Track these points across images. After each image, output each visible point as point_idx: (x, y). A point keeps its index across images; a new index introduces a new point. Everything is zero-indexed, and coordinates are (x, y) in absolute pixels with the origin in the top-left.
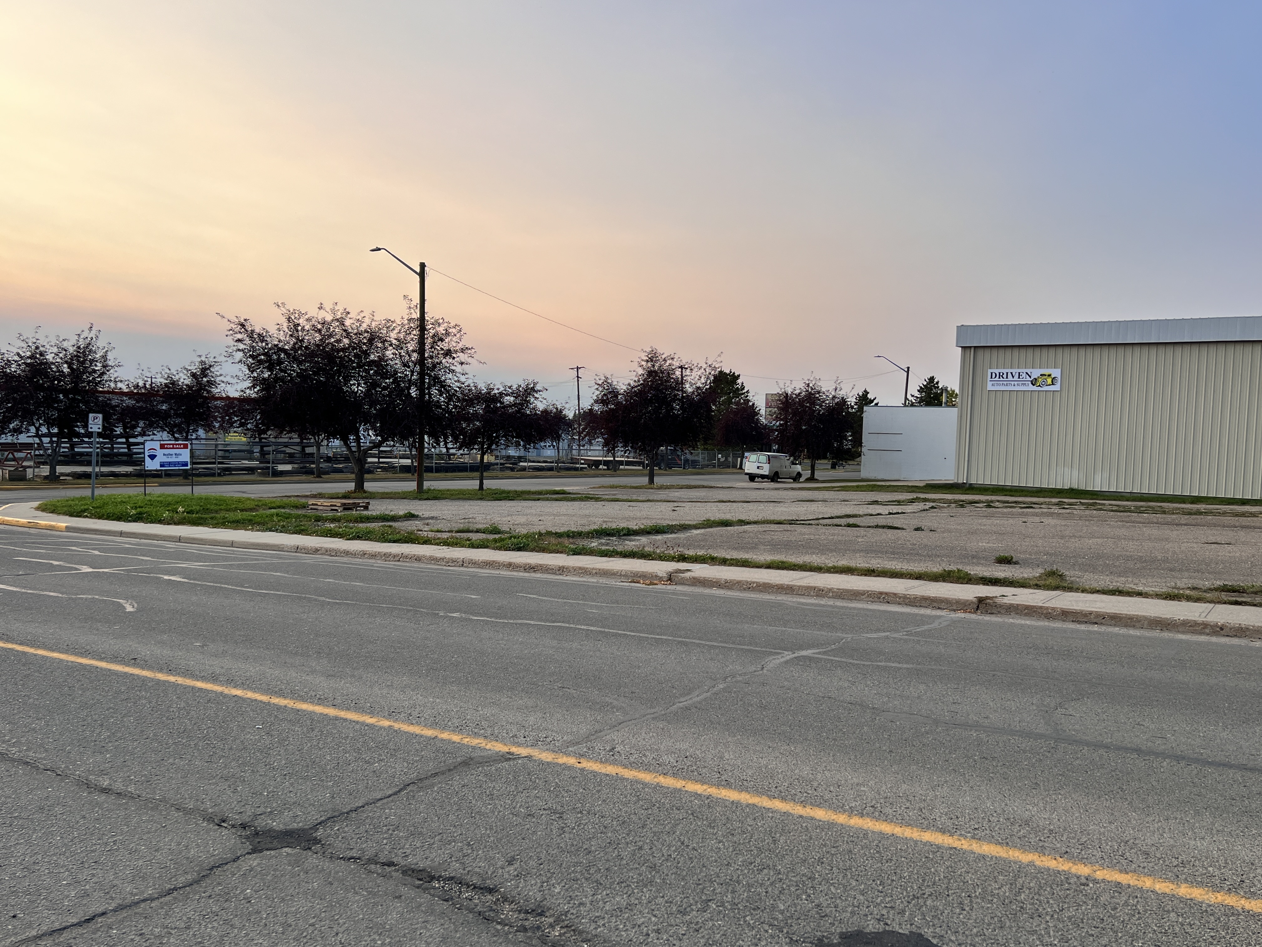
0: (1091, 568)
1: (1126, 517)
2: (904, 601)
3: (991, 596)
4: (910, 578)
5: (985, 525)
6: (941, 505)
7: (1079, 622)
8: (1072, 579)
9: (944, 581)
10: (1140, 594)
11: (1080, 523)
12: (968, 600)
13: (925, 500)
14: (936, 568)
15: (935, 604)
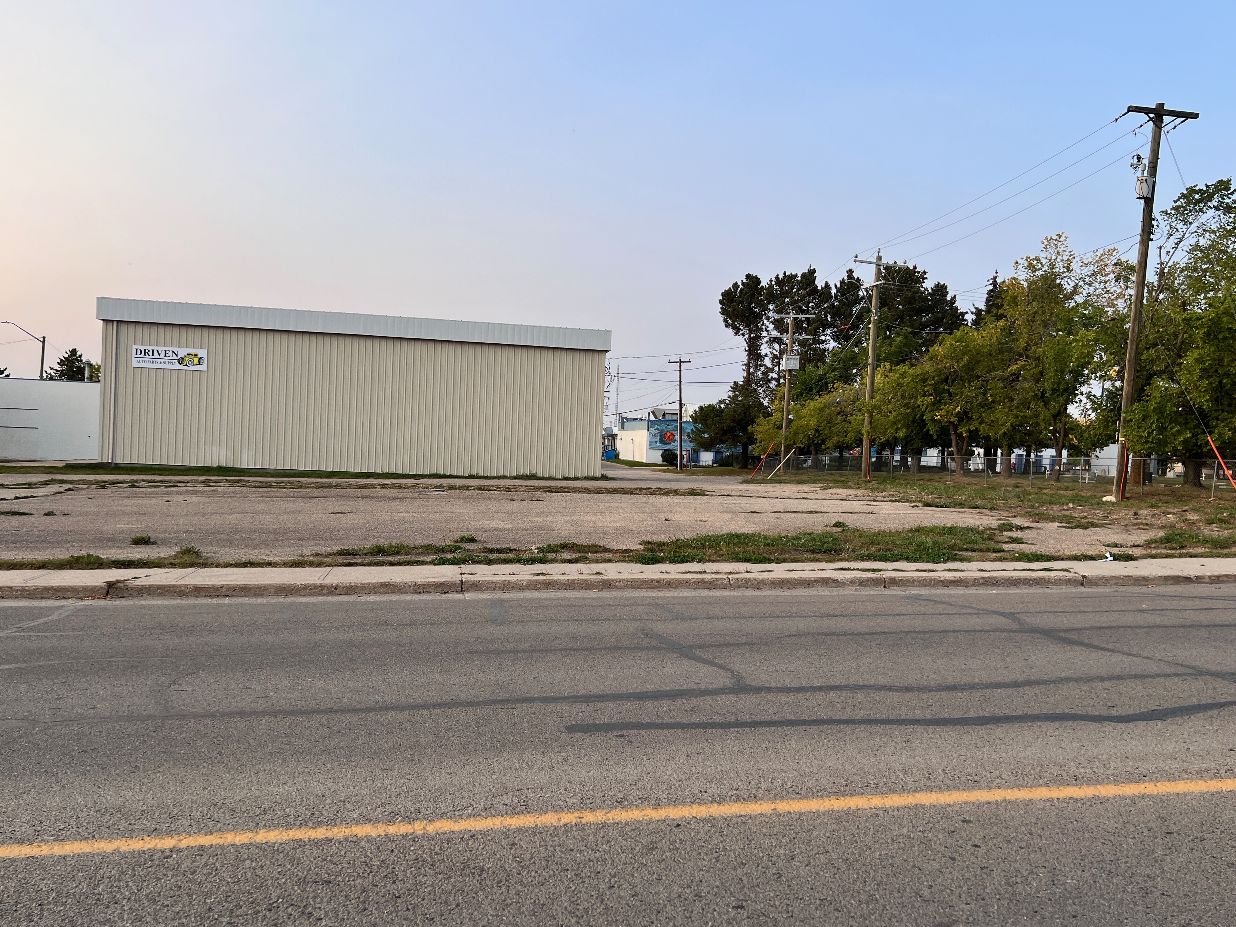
0: (229, 543)
1: (265, 492)
2: (21, 594)
3: (123, 579)
4: (31, 569)
5: (125, 506)
6: (80, 486)
7: (212, 597)
8: (208, 555)
9: (72, 568)
10: (269, 564)
11: (223, 499)
12: (96, 586)
13: (62, 482)
14: (63, 555)
15: (59, 594)
